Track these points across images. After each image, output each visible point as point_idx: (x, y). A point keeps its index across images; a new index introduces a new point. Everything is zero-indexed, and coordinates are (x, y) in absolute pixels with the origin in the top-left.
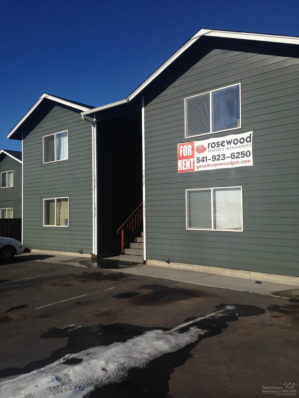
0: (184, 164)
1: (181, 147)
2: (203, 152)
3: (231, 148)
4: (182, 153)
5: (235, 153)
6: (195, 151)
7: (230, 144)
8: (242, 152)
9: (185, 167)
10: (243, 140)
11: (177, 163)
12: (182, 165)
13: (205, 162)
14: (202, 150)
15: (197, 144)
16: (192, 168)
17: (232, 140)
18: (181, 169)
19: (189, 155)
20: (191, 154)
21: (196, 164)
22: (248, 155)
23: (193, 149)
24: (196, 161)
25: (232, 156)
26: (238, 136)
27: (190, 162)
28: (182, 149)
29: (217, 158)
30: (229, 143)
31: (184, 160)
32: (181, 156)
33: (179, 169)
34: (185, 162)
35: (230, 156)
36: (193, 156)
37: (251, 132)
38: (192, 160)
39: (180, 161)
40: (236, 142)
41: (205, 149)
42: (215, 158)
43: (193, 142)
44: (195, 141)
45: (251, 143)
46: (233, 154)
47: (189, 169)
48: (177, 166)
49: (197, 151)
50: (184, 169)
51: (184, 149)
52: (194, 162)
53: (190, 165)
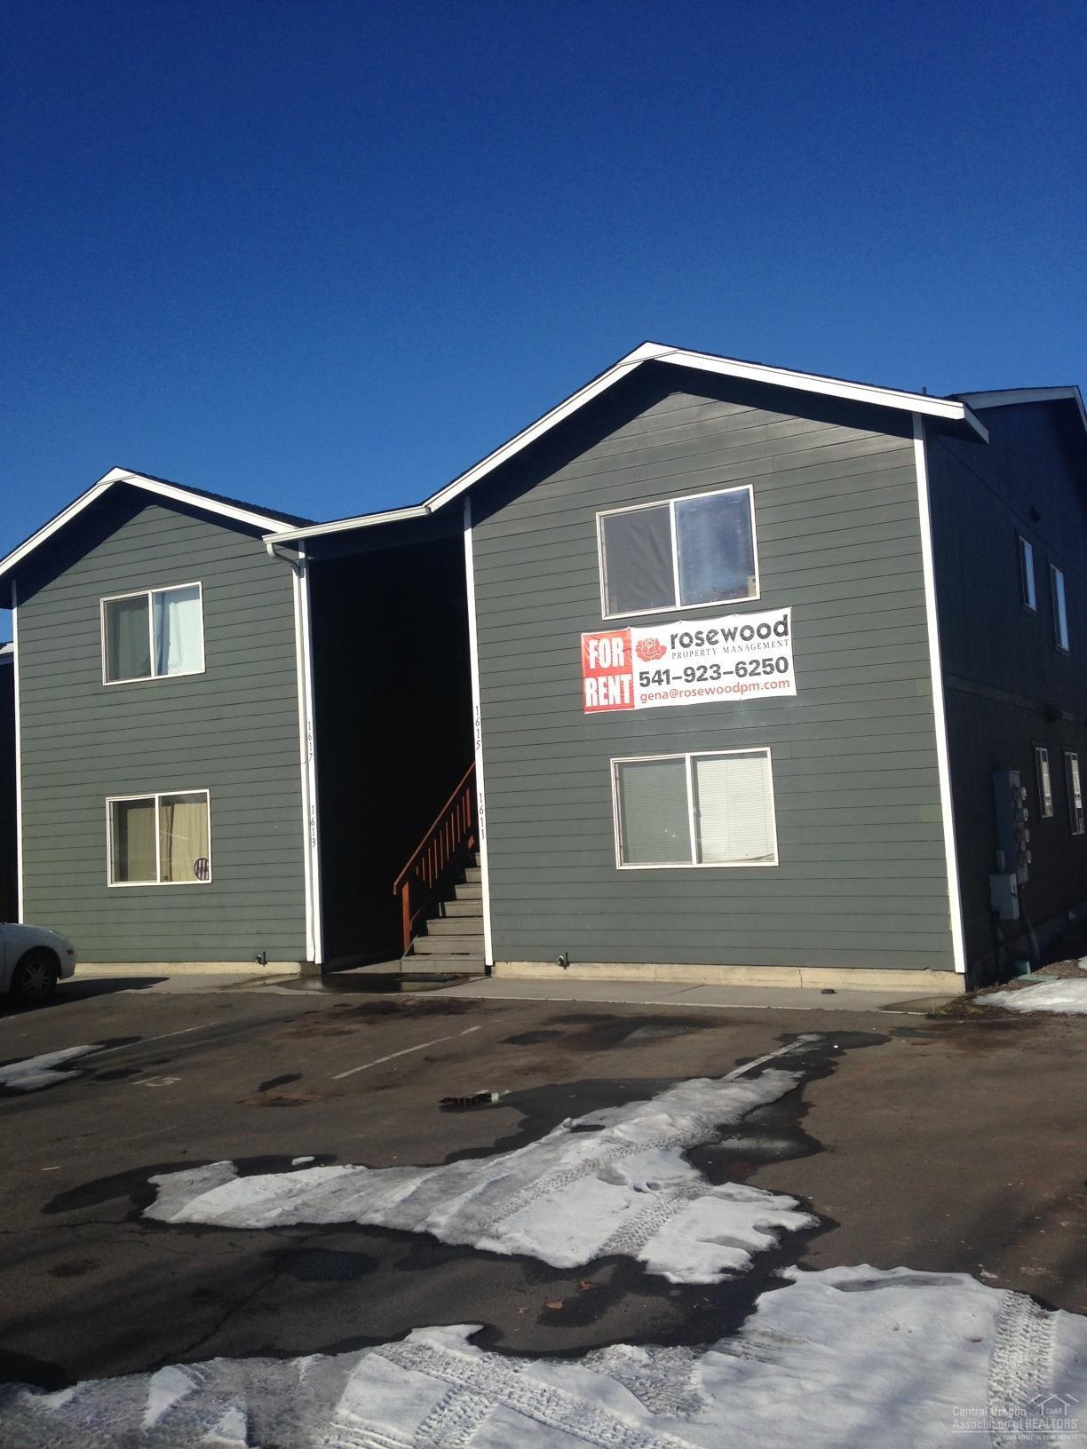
0: (602, 690)
1: (593, 643)
2: (658, 658)
3: (737, 649)
4: (597, 659)
5: (748, 663)
6: (634, 654)
7: (733, 639)
8: (764, 661)
9: (606, 696)
10: (763, 632)
11: (582, 686)
12: (597, 692)
13: (664, 683)
14: (654, 651)
15: (638, 635)
16: (627, 700)
17: (736, 629)
18: (595, 704)
19: (615, 664)
20: (622, 663)
21: (638, 690)
22: (782, 667)
23: (627, 650)
24: (637, 681)
25: (740, 669)
26: (754, 620)
27: (622, 684)
28: (596, 649)
29: (698, 674)
30: (729, 635)
31: (602, 680)
32: (593, 666)
33: (588, 704)
34: (606, 685)
35: (734, 669)
36: (627, 669)
37: (788, 611)
38: (626, 678)
39: (589, 682)
40: (747, 634)
41: (664, 649)
42: (693, 674)
43: (627, 629)
44: (632, 629)
45: (789, 637)
46: (740, 666)
47: (618, 701)
48: (582, 694)
49: (640, 656)
50: (603, 702)
51: (601, 649)
52: (631, 684)
53: (622, 692)
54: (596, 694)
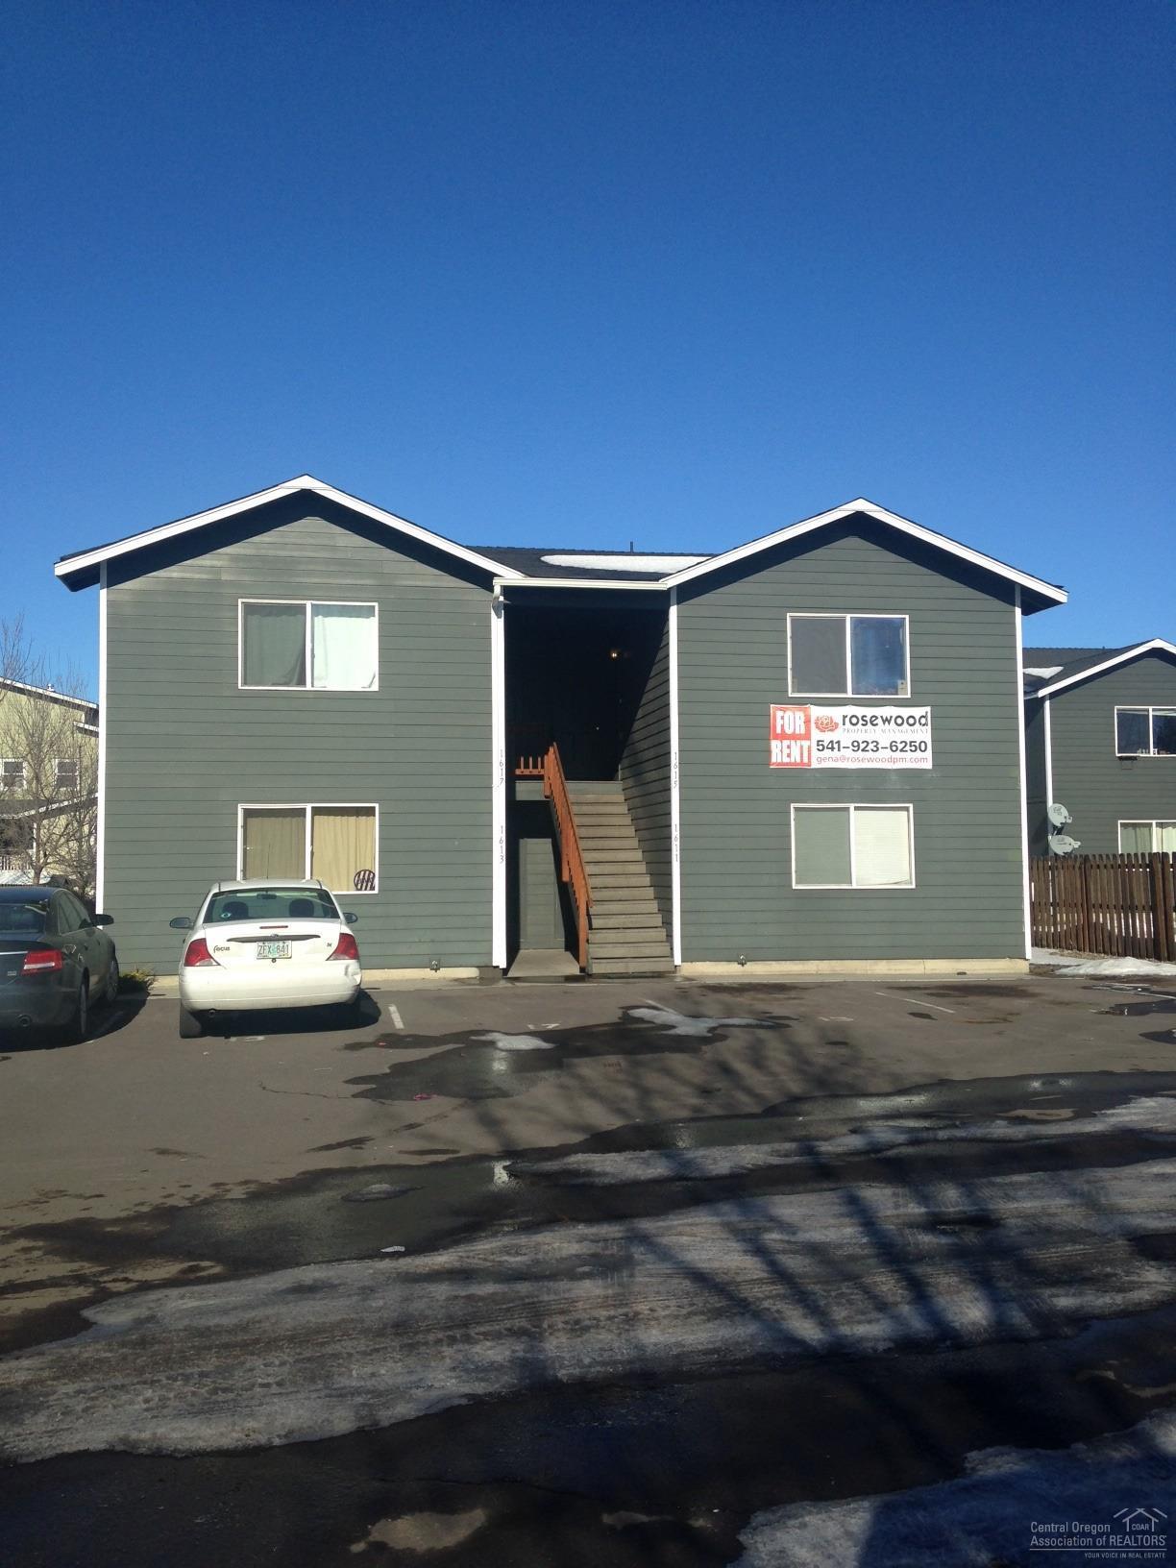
1: (779, 714)
2: (832, 730)
3: (891, 731)
4: (783, 726)
5: (899, 742)
6: (813, 726)
7: (889, 724)
8: (911, 742)
9: (789, 756)
10: (911, 721)
11: (769, 747)
12: (781, 751)
13: (836, 750)
14: (829, 726)
15: (816, 712)
16: (806, 760)
17: (891, 717)
18: (779, 760)
19: (797, 732)
20: (803, 731)
21: (815, 753)
22: (923, 748)
23: (807, 722)
24: (814, 747)
25: (893, 746)
26: (905, 712)
27: (802, 747)
28: (782, 718)
29: (862, 746)
30: (887, 721)
31: (786, 743)
32: (779, 730)
33: (774, 760)
34: (789, 747)
35: (888, 746)
36: (807, 736)
37: (928, 709)
38: (805, 744)
39: (775, 745)
40: (900, 721)
42: (858, 746)
43: (807, 706)
44: (812, 706)
45: (929, 727)
47: (798, 760)
48: (769, 752)
49: (817, 727)
50: (786, 760)
51: (786, 719)
52: (809, 748)
53: (802, 754)
54: (781, 753)
